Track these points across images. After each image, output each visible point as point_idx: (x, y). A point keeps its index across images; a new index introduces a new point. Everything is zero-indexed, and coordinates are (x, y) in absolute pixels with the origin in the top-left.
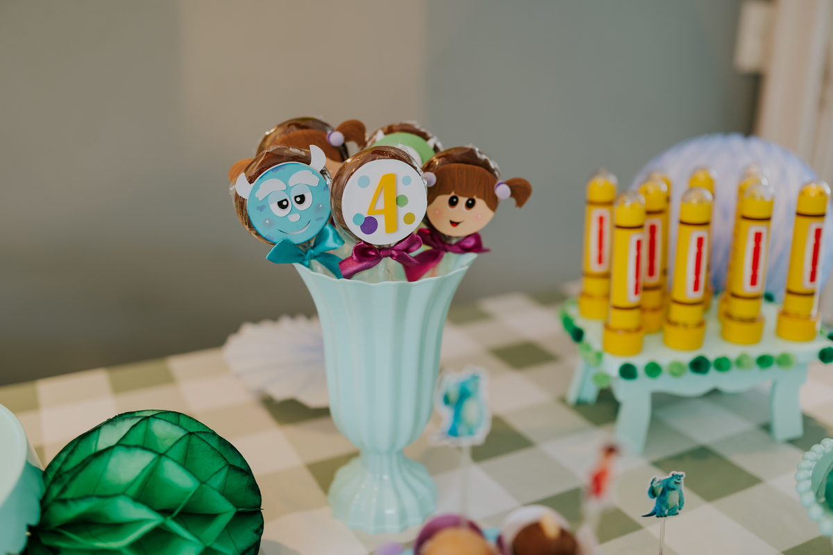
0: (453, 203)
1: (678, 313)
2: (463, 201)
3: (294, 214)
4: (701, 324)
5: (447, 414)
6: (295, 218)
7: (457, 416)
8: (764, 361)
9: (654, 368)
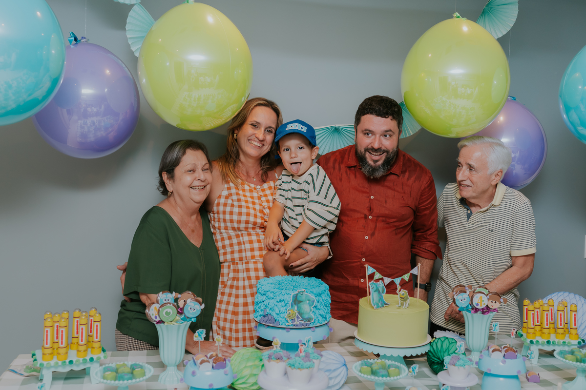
0: (492, 302)
1: (544, 331)
2: (494, 302)
3: (463, 302)
4: (549, 333)
6: (463, 303)
7: (495, 328)
8: (564, 343)
9: (537, 342)
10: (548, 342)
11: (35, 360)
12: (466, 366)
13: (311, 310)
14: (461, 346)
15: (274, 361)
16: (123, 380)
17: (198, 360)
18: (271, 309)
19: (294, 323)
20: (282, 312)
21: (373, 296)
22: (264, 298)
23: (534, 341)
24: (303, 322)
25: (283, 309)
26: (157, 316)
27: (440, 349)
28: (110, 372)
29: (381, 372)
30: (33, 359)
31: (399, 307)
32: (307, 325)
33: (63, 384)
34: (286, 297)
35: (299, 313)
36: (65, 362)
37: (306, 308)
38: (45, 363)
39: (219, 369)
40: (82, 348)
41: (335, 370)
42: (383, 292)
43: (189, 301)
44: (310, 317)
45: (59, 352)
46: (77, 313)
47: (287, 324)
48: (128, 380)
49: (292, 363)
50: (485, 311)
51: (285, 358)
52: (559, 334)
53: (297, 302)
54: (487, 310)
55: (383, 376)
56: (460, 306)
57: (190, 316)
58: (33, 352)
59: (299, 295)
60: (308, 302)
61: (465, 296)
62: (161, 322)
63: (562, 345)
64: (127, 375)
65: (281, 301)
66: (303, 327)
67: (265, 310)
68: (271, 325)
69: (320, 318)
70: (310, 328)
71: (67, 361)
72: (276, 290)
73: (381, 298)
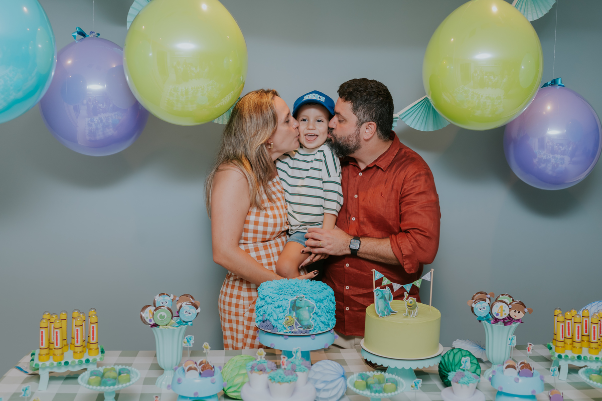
0: (515, 312)
1: (576, 345)
2: (517, 312)
3: (482, 311)
4: (581, 348)
5: (510, 341)
6: (482, 312)
7: (511, 342)
8: (597, 358)
9: (567, 356)
10: (579, 357)
11: (33, 360)
12: (471, 385)
13: (310, 317)
14: (466, 362)
15: (256, 372)
16: (105, 386)
17: (187, 366)
18: (269, 314)
19: (293, 330)
20: (281, 318)
21: (377, 303)
22: (263, 303)
23: (563, 355)
24: (302, 329)
25: (281, 315)
26: (152, 319)
27: (451, 362)
28: (95, 377)
29: (375, 387)
30: (31, 358)
31: (406, 317)
32: (306, 332)
33: (62, 384)
34: (284, 303)
35: (298, 319)
36: (60, 363)
37: (305, 314)
38: (40, 364)
39: (207, 377)
40: (79, 350)
41: (332, 381)
42: (390, 300)
43: (184, 304)
44: (309, 324)
45: (55, 353)
46: (76, 314)
47: (285, 331)
48: (110, 386)
49: (272, 376)
50: (506, 321)
51: (268, 370)
52: (593, 348)
53: (295, 309)
54: (508, 321)
55: (376, 392)
56: (479, 315)
57: (186, 320)
58: (33, 351)
59: (298, 301)
60: (307, 308)
61: (485, 304)
62: (155, 325)
63: (594, 361)
64: (110, 380)
65: (279, 307)
66: (302, 334)
67: (263, 315)
68: (269, 331)
69: (322, 325)
70: (310, 335)
71: (63, 362)
72: (274, 295)
73: (387, 305)
